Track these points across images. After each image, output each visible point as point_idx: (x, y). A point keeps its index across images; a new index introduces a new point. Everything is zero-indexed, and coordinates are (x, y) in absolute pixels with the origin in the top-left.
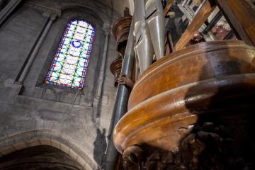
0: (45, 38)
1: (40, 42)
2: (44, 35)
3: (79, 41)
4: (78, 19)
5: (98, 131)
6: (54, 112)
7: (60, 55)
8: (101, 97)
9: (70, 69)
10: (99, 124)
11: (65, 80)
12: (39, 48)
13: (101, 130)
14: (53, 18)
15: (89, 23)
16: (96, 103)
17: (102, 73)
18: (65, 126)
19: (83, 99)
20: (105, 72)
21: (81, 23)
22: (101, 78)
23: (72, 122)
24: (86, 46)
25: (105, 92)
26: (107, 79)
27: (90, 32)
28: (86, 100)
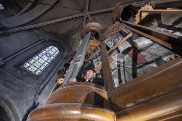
0: (34, 46)
1: (30, 47)
2: (34, 45)
3: (50, 54)
4: (55, 46)
5: (35, 103)
6: (14, 84)
7: (37, 57)
8: (46, 84)
9: (37, 65)
10: (37, 99)
11: (32, 69)
12: (28, 49)
14: (43, 41)
15: (59, 49)
16: (42, 86)
17: (53, 72)
18: (15, 94)
19: (36, 82)
20: (55, 72)
21: (55, 48)
22: (51, 75)
23: (21, 94)
24: (52, 58)
25: (50, 82)
26: (54, 76)
27: (57, 53)
28: (37, 84)
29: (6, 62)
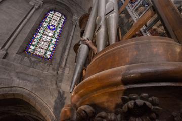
0: (28, 20)
1: (24, 22)
2: (28, 18)
3: (53, 26)
4: (55, 11)
6: (28, 75)
7: (39, 34)
8: (64, 68)
9: (43, 45)
11: (39, 52)
12: (23, 27)
13: (61, 92)
15: (63, 14)
16: (60, 72)
17: (67, 50)
18: (35, 86)
19: (51, 68)
20: (69, 50)
21: (57, 13)
22: (66, 54)
23: (40, 84)
24: (58, 30)
25: (68, 65)
26: (71, 55)
27: (62, 20)
28: (53, 69)
29: (7, 50)
